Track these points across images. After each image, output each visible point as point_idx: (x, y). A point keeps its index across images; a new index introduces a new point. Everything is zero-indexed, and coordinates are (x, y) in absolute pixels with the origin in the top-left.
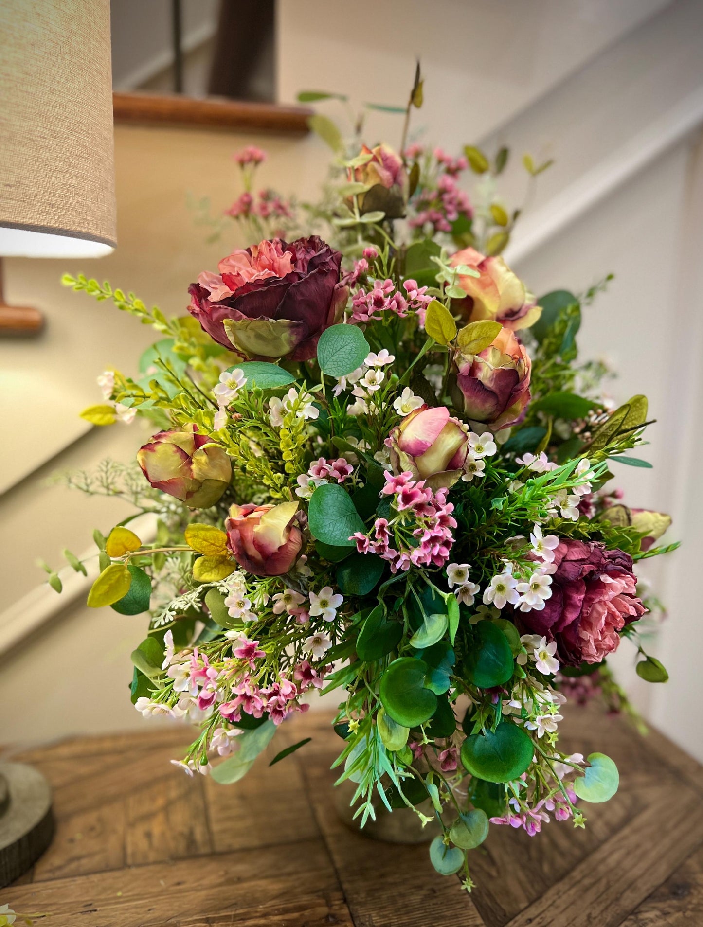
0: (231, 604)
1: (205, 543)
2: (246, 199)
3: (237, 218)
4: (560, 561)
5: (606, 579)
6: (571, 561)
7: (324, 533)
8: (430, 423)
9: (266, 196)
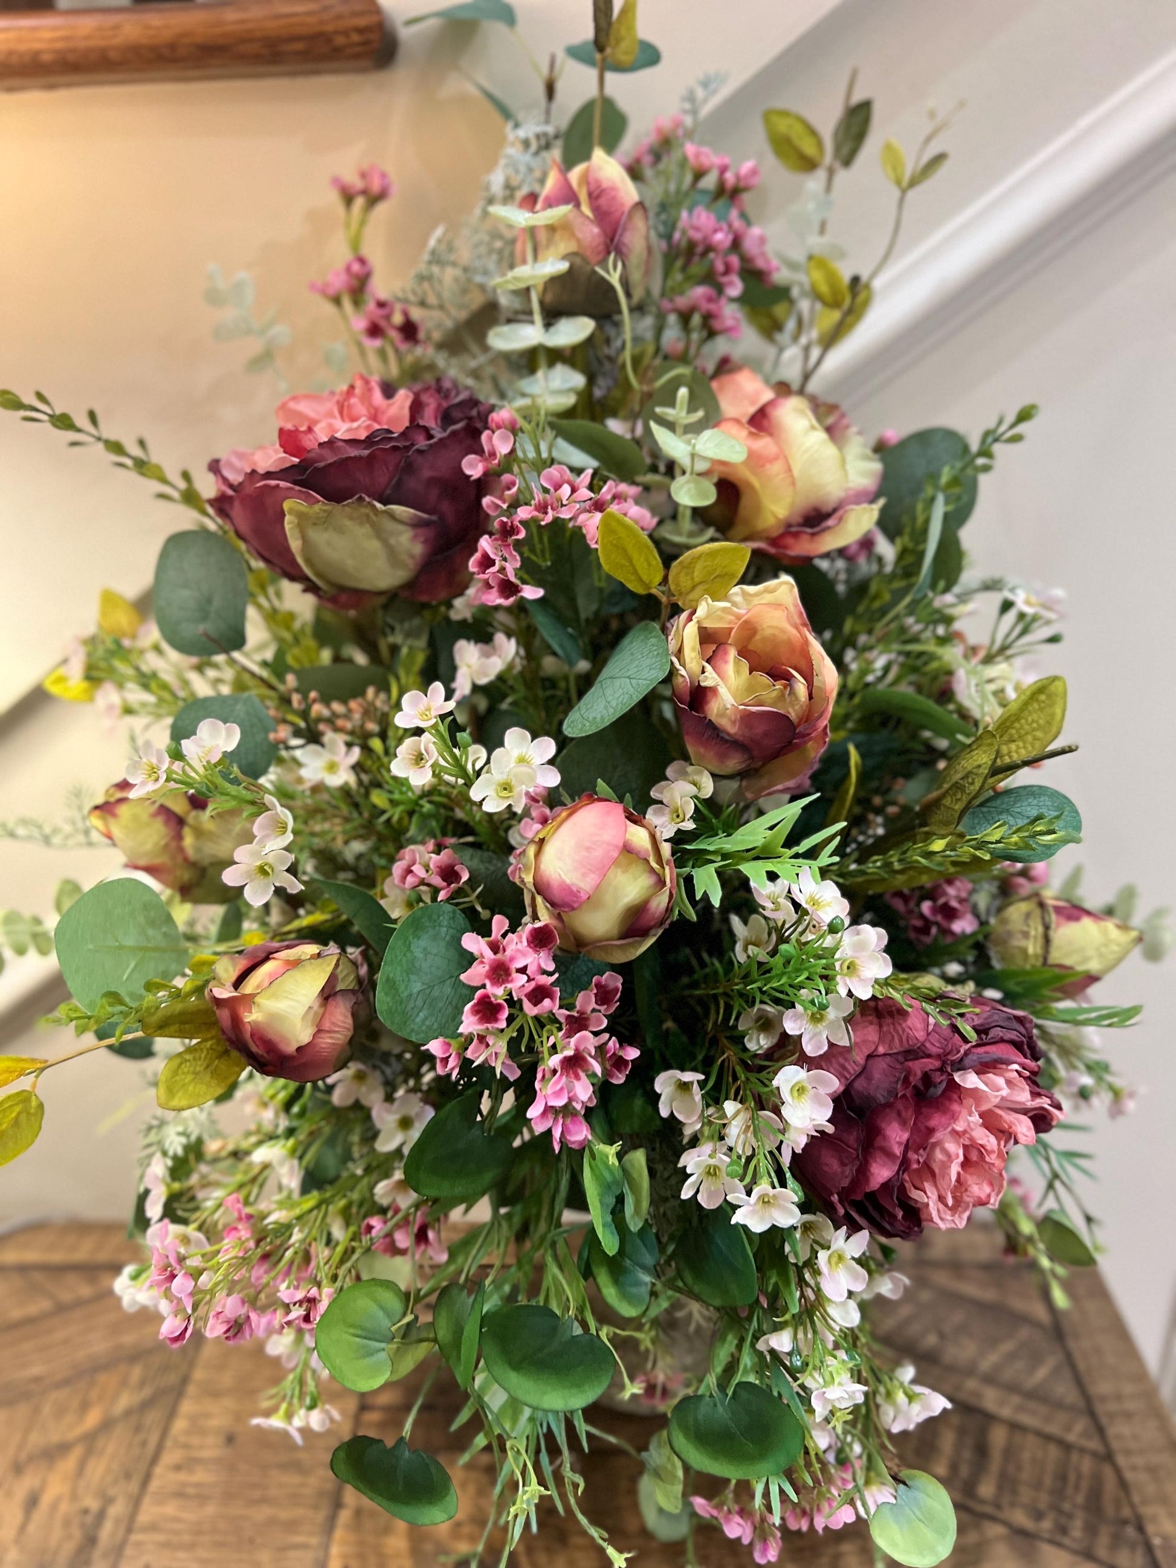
2: (356, 267)
3: (337, 301)
4: (863, 1062)
5: (968, 1079)
6: (886, 1055)
8: (588, 849)
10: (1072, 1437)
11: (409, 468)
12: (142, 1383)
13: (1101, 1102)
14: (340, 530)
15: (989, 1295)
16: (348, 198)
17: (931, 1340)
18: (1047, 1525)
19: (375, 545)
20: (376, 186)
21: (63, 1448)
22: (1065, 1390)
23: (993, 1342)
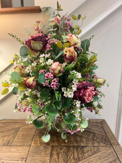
2: (38, 27)
3: (36, 30)
4: (79, 85)
8: (56, 65)
10: (103, 135)
11: (41, 39)
12: (14, 131)
13: (103, 97)
14: (36, 44)
15: (96, 124)
16: (37, 22)
17: (90, 128)
18: (101, 141)
19: (38, 45)
20: (39, 21)
21: (7, 136)
22: (103, 131)
23: (96, 128)
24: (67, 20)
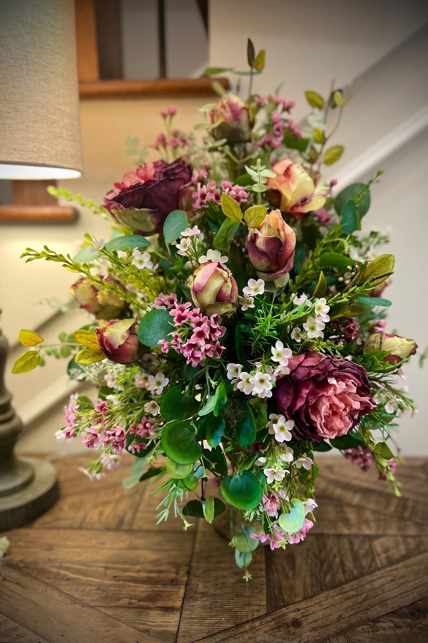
0: (108, 379)
1: (89, 342)
4: (296, 366)
5: (332, 381)
6: (304, 366)
7: (147, 339)
9: (176, 134)
11: (147, 194)
16: (165, 116)
24: (280, 107)
